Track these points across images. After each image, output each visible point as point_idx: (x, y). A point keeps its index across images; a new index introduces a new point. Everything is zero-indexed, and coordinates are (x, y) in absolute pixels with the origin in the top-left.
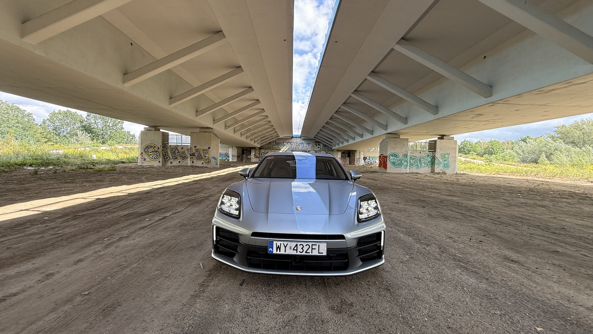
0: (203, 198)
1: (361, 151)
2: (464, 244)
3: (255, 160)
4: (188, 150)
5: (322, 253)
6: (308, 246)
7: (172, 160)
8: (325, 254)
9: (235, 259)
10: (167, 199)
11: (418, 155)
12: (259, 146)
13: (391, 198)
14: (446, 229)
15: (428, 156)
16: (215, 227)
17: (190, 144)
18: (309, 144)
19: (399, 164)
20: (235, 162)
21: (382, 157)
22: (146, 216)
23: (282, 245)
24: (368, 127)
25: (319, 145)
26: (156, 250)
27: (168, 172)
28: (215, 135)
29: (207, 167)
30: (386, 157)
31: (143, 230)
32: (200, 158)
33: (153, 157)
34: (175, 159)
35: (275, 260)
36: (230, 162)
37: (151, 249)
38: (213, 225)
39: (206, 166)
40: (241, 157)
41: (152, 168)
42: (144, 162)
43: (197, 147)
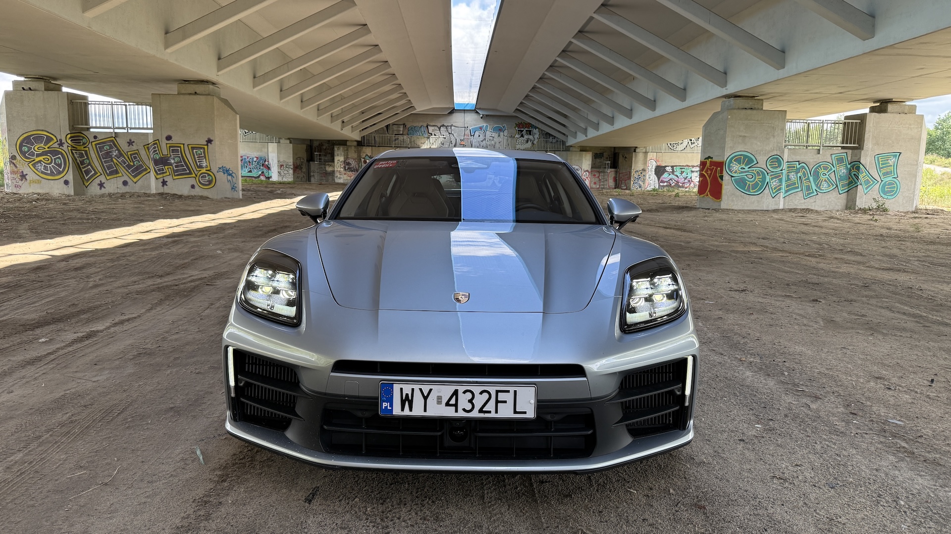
0: (197, 283)
1: (650, 148)
2: (913, 393)
3: (345, 177)
4: (147, 147)
5: (525, 413)
6: (486, 396)
7: (102, 179)
8: (531, 414)
9: (290, 434)
10: (96, 286)
11: (811, 158)
12: (356, 136)
13: (728, 279)
14: (869, 357)
15: (840, 161)
16: (230, 350)
17: (152, 131)
18: (500, 130)
19: (757, 184)
20: (289, 183)
21: (708, 164)
22: (38, 331)
23: (417, 394)
24: (672, 77)
25: (530, 132)
26: (74, 418)
27: (94, 212)
28: (226, 102)
29: (207, 198)
30: (720, 165)
31: (33, 368)
32: (183, 170)
33: (46, 168)
34: (111, 173)
35: (398, 433)
36: (274, 183)
37: (60, 417)
38: (227, 347)
39: (205, 193)
40: (304, 170)
41: (47, 200)
42: (20, 183)
43: (176, 140)
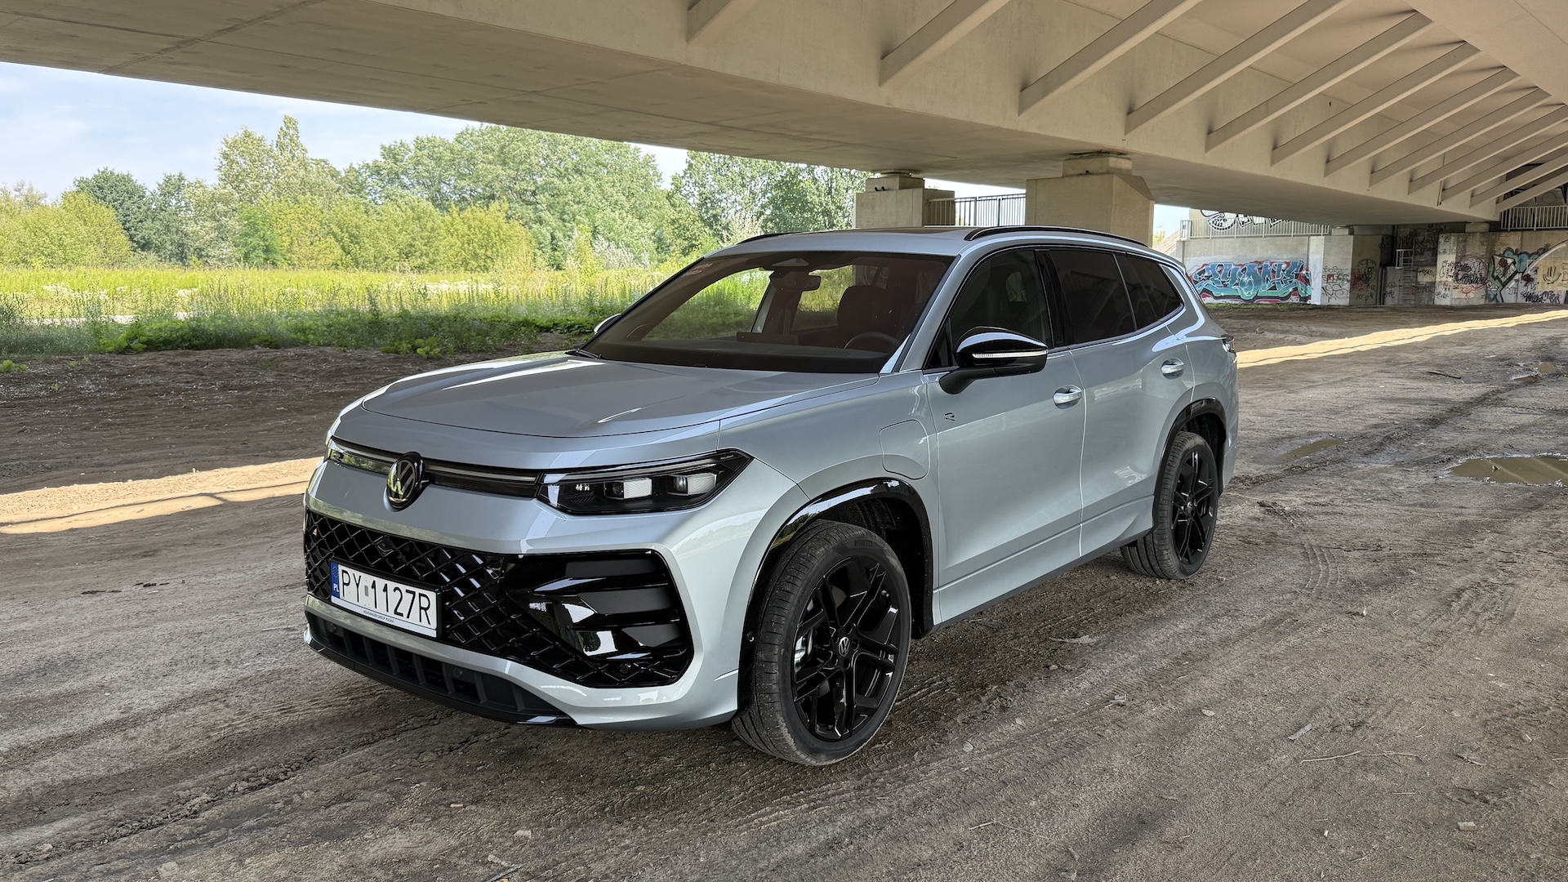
20: (1342, 308)
28: (1137, 181)
36: (1315, 307)
40: (1373, 283)
